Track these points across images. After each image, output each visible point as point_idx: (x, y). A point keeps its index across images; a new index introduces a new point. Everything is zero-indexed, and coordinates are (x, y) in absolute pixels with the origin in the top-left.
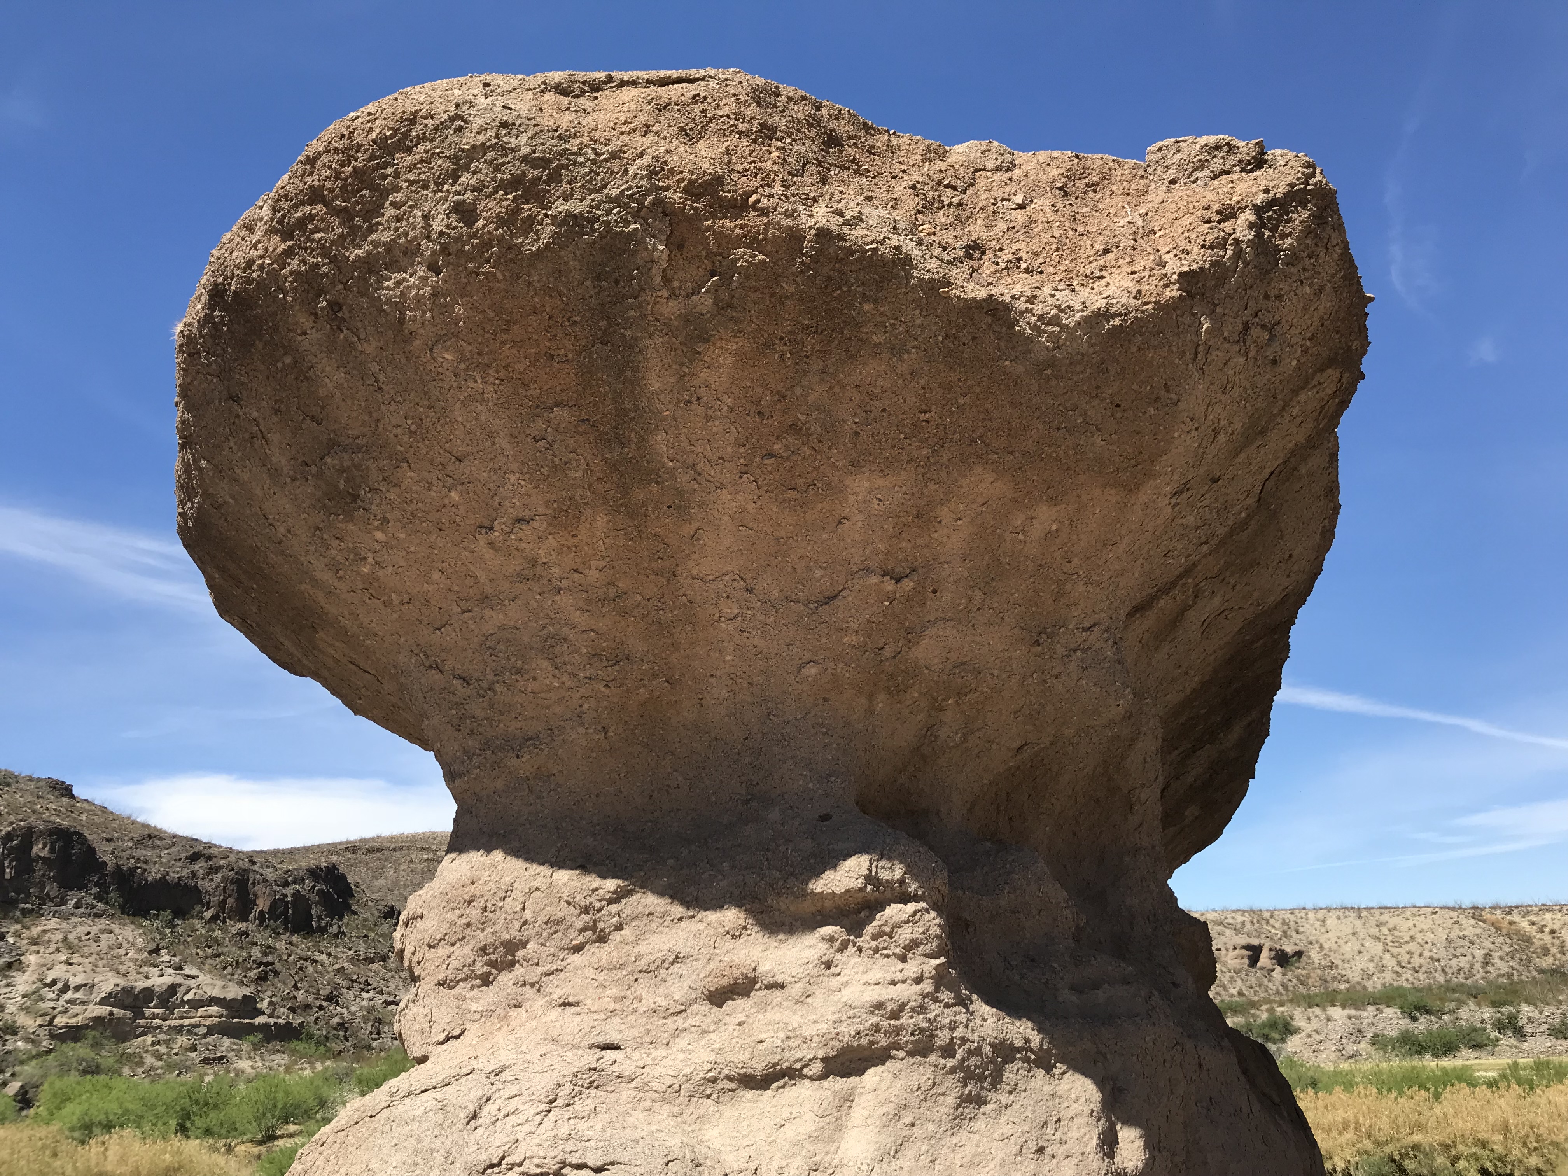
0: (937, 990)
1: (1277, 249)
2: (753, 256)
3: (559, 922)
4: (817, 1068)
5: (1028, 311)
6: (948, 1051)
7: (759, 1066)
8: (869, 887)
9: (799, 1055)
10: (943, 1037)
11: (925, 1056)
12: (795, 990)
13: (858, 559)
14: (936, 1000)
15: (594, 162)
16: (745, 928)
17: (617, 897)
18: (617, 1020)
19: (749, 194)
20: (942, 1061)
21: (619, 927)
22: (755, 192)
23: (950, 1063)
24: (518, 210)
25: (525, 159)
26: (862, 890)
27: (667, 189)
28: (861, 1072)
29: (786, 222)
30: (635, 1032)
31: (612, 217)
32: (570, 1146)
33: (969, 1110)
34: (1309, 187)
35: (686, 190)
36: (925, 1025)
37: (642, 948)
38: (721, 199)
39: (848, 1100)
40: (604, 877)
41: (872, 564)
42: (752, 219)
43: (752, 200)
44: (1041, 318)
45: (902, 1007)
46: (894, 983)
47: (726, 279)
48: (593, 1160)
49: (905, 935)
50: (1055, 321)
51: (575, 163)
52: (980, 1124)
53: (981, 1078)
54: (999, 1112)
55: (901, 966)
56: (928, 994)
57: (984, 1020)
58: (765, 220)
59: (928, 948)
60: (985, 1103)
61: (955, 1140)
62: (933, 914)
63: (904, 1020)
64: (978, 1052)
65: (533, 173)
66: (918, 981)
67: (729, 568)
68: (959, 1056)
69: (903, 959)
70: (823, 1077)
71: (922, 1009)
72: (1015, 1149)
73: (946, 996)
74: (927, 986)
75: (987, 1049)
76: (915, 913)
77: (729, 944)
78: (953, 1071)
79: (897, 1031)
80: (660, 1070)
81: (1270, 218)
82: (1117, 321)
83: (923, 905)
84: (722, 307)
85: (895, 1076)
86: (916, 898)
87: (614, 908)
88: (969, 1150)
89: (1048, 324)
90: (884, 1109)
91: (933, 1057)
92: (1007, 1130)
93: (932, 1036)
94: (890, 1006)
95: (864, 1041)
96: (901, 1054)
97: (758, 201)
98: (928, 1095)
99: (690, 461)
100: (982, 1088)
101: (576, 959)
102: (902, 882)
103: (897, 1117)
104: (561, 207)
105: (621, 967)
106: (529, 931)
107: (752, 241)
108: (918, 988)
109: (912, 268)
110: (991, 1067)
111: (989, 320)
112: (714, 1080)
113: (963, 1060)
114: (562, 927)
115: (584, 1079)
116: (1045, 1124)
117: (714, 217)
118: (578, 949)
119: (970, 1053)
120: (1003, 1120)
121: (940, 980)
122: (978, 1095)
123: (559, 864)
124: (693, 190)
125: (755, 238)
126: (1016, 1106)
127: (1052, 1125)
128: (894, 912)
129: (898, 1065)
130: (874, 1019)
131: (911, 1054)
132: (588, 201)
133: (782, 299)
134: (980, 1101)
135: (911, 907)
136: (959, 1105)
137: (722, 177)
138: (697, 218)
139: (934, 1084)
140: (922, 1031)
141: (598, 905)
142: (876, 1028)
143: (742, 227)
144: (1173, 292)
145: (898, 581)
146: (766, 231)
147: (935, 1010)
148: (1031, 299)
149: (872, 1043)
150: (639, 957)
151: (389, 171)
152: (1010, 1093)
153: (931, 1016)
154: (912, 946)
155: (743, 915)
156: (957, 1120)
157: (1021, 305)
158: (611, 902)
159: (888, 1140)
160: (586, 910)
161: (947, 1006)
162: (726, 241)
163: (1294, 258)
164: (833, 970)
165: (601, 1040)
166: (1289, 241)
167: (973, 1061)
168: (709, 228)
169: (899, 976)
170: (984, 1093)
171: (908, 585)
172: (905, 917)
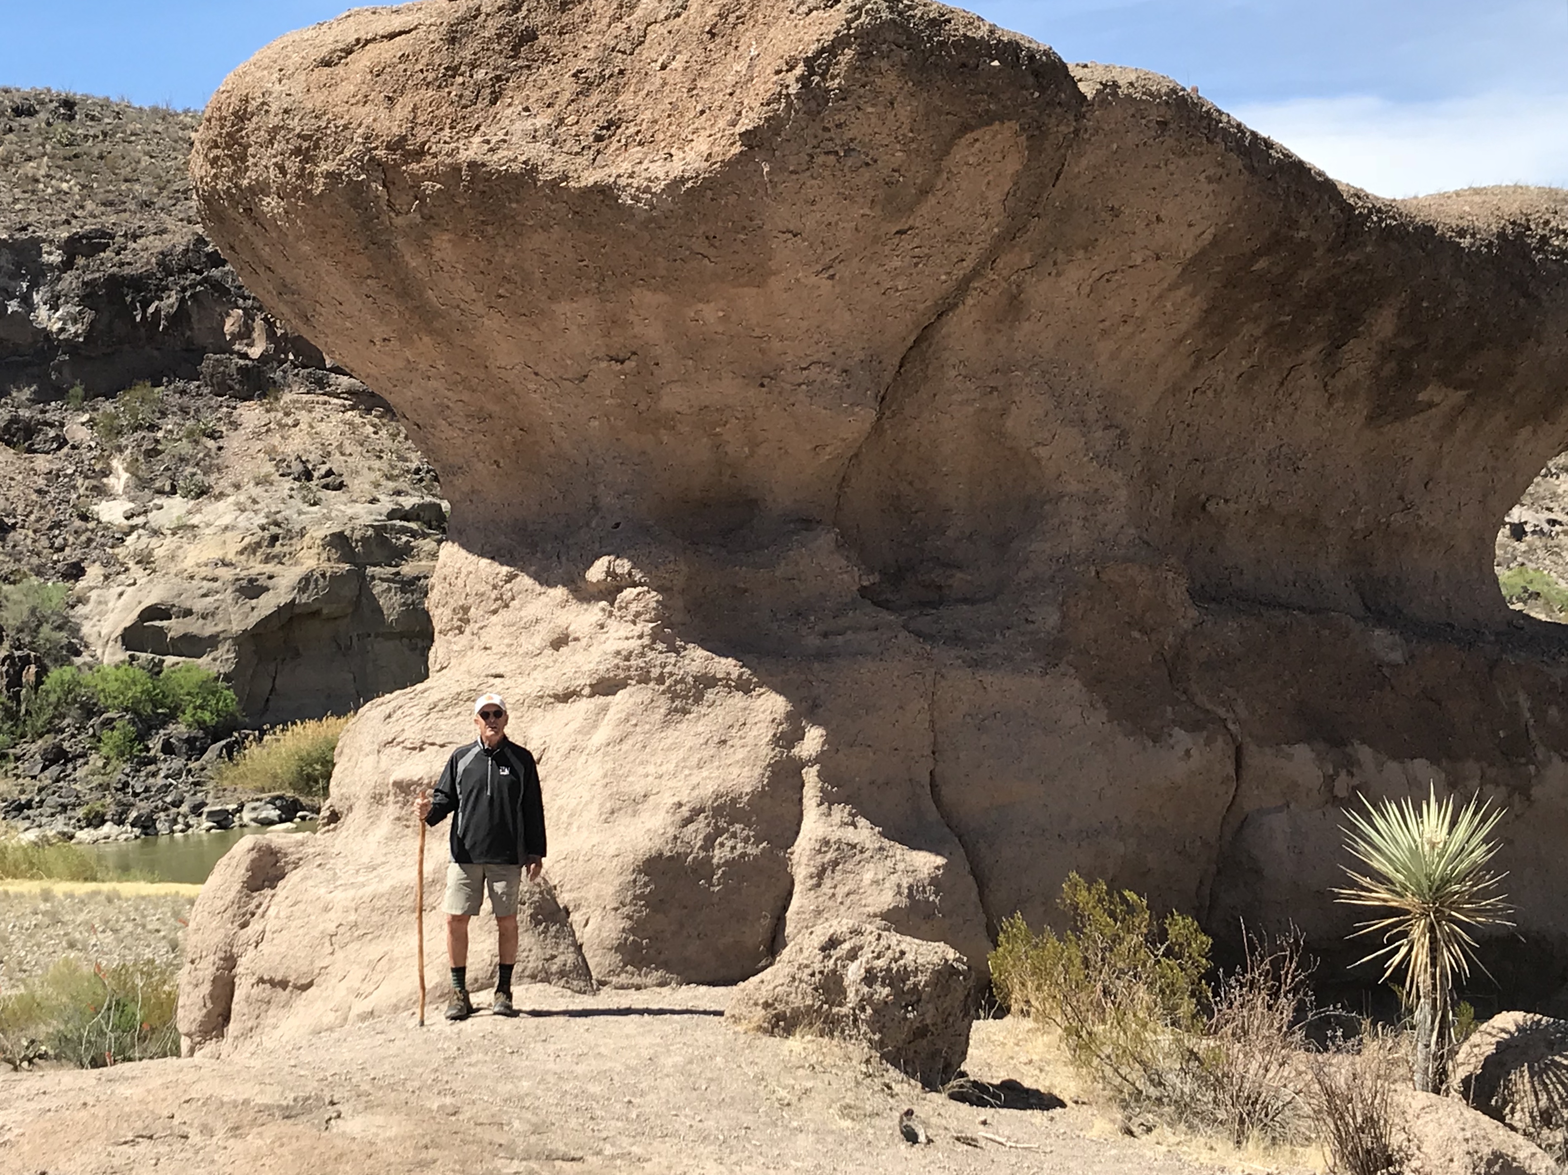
0: (654, 642)
1: (827, 91)
2: (433, 186)
3: (483, 594)
4: (587, 691)
5: (628, 185)
6: (660, 680)
7: (560, 690)
8: (609, 579)
9: (578, 683)
10: (655, 672)
11: (647, 684)
12: (584, 642)
13: (588, 352)
14: (653, 649)
15: (336, 133)
16: (567, 601)
17: (510, 578)
18: (506, 659)
19: (424, 144)
20: (657, 687)
21: (513, 599)
22: (428, 141)
23: (662, 688)
24: (304, 169)
25: (299, 136)
26: (605, 580)
27: (376, 148)
28: (614, 694)
29: (448, 161)
30: (514, 667)
31: (351, 171)
32: (429, 733)
33: (677, 717)
34: (852, 31)
35: (387, 148)
36: (643, 665)
37: (523, 613)
38: (408, 151)
39: (605, 709)
40: (502, 564)
41: (600, 354)
42: (429, 162)
43: (426, 147)
44: (638, 189)
45: (631, 653)
46: (627, 638)
47: (423, 201)
48: (439, 741)
49: (634, 607)
50: (647, 190)
51: (326, 135)
52: (683, 726)
53: (686, 697)
54: (698, 719)
55: (633, 627)
56: (646, 646)
57: (693, 660)
58: (435, 160)
59: (648, 617)
60: (690, 713)
61: (663, 734)
62: (654, 593)
63: (633, 662)
64: (682, 680)
65: (305, 145)
66: (641, 637)
67: (517, 361)
68: (667, 684)
69: (634, 623)
70: (592, 695)
71: (643, 655)
72: (702, 741)
73: (660, 646)
74: (646, 641)
75: (690, 679)
76: (639, 594)
77: (558, 612)
78: (663, 693)
79: (629, 668)
80: (517, 690)
81: (819, 66)
82: (689, 184)
83: (646, 588)
84: (428, 218)
85: (631, 696)
86: (641, 585)
87: (508, 586)
88: (669, 741)
89: (643, 193)
90: (619, 716)
91: (652, 684)
92: (700, 729)
93: (648, 672)
94: (624, 653)
95: (612, 675)
96: (634, 682)
97: (430, 148)
98: (648, 707)
99: (455, 304)
100: (687, 704)
101: (494, 618)
102: (630, 574)
103: (627, 720)
104: (324, 167)
105: (513, 625)
106: (470, 600)
107: (431, 176)
108: (639, 642)
109: (538, 173)
110: (693, 690)
111: (601, 197)
112: (542, 697)
113: (670, 686)
114: (484, 598)
115: (464, 696)
116: (731, 726)
117: (406, 163)
118: (495, 612)
119: (676, 682)
120: (700, 723)
121: (655, 636)
122: (684, 708)
123: (482, 555)
124: (391, 147)
125: (432, 174)
126: (711, 715)
127: (737, 727)
128: (629, 593)
129: (633, 689)
130: (616, 661)
131: (639, 682)
132: (337, 161)
133: (461, 210)
134: (685, 712)
135: (639, 589)
136: (669, 714)
137: (406, 135)
138: (396, 166)
139: (652, 701)
140: (642, 668)
141: (501, 584)
142: (617, 667)
143: (423, 167)
144: (737, 149)
145: (622, 362)
146: (437, 168)
147: (651, 655)
148: (631, 176)
149: (616, 676)
150: (521, 618)
151: (244, 133)
152: (709, 707)
153: (647, 659)
154: (638, 615)
155: (566, 592)
156: (666, 723)
157: (623, 181)
158: (507, 582)
159: (617, 734)
160: (495, 587)
161: (661, 652)
162: (417, 179)
163: (844, 94)
164: (605, 630)
165: (494, 672)
166: (837, 81)
167: (679, 687)
168: (405, 171)
169: (630, 635)
170: (688, 707)
171: (630, 365)
172: (632, 597)
